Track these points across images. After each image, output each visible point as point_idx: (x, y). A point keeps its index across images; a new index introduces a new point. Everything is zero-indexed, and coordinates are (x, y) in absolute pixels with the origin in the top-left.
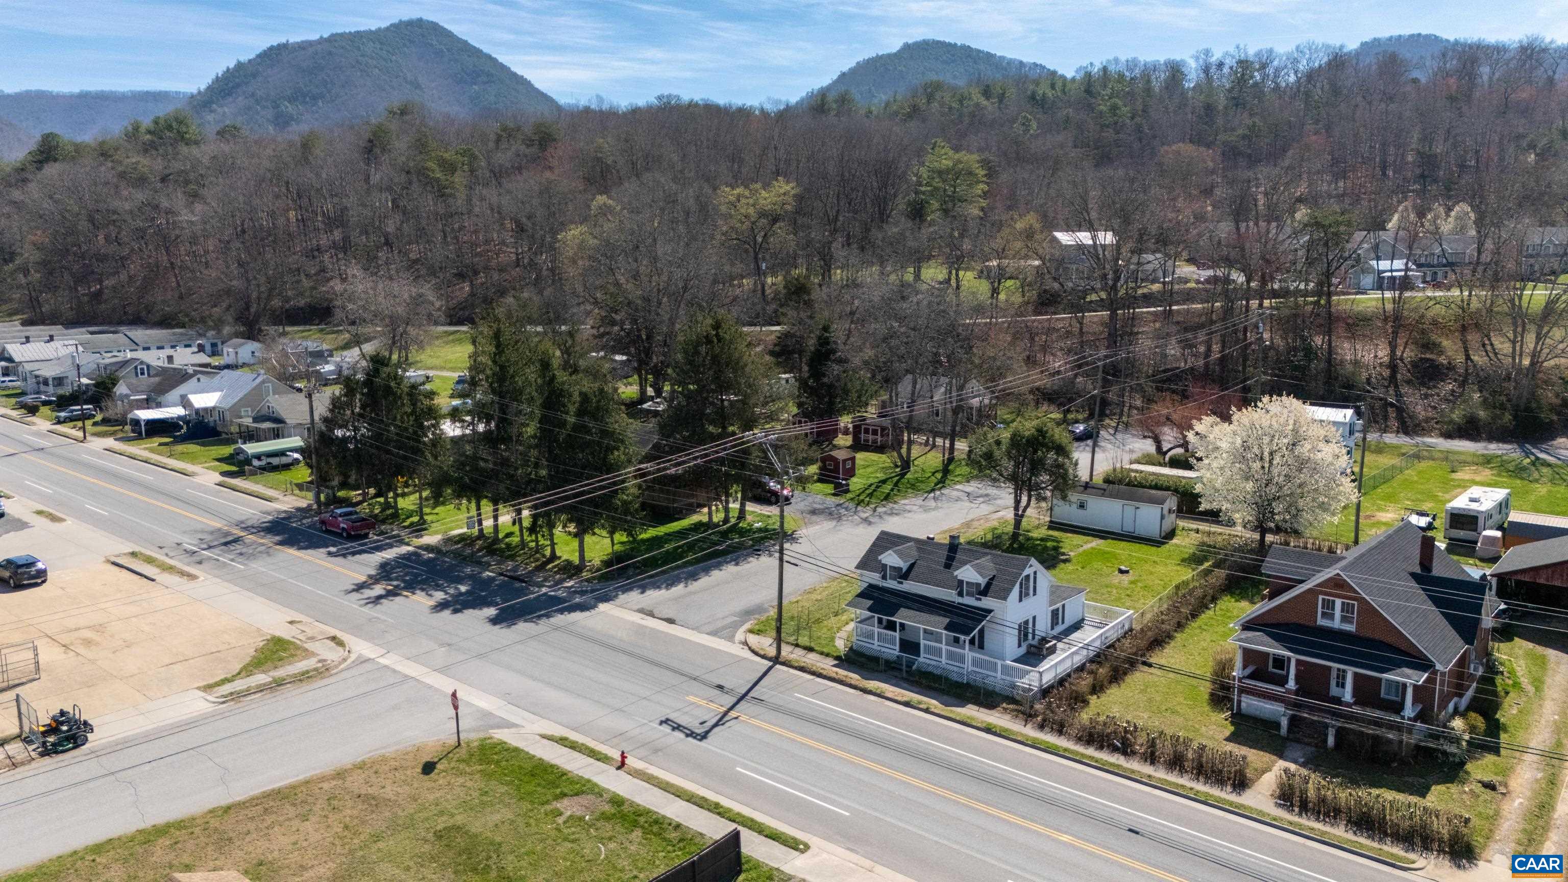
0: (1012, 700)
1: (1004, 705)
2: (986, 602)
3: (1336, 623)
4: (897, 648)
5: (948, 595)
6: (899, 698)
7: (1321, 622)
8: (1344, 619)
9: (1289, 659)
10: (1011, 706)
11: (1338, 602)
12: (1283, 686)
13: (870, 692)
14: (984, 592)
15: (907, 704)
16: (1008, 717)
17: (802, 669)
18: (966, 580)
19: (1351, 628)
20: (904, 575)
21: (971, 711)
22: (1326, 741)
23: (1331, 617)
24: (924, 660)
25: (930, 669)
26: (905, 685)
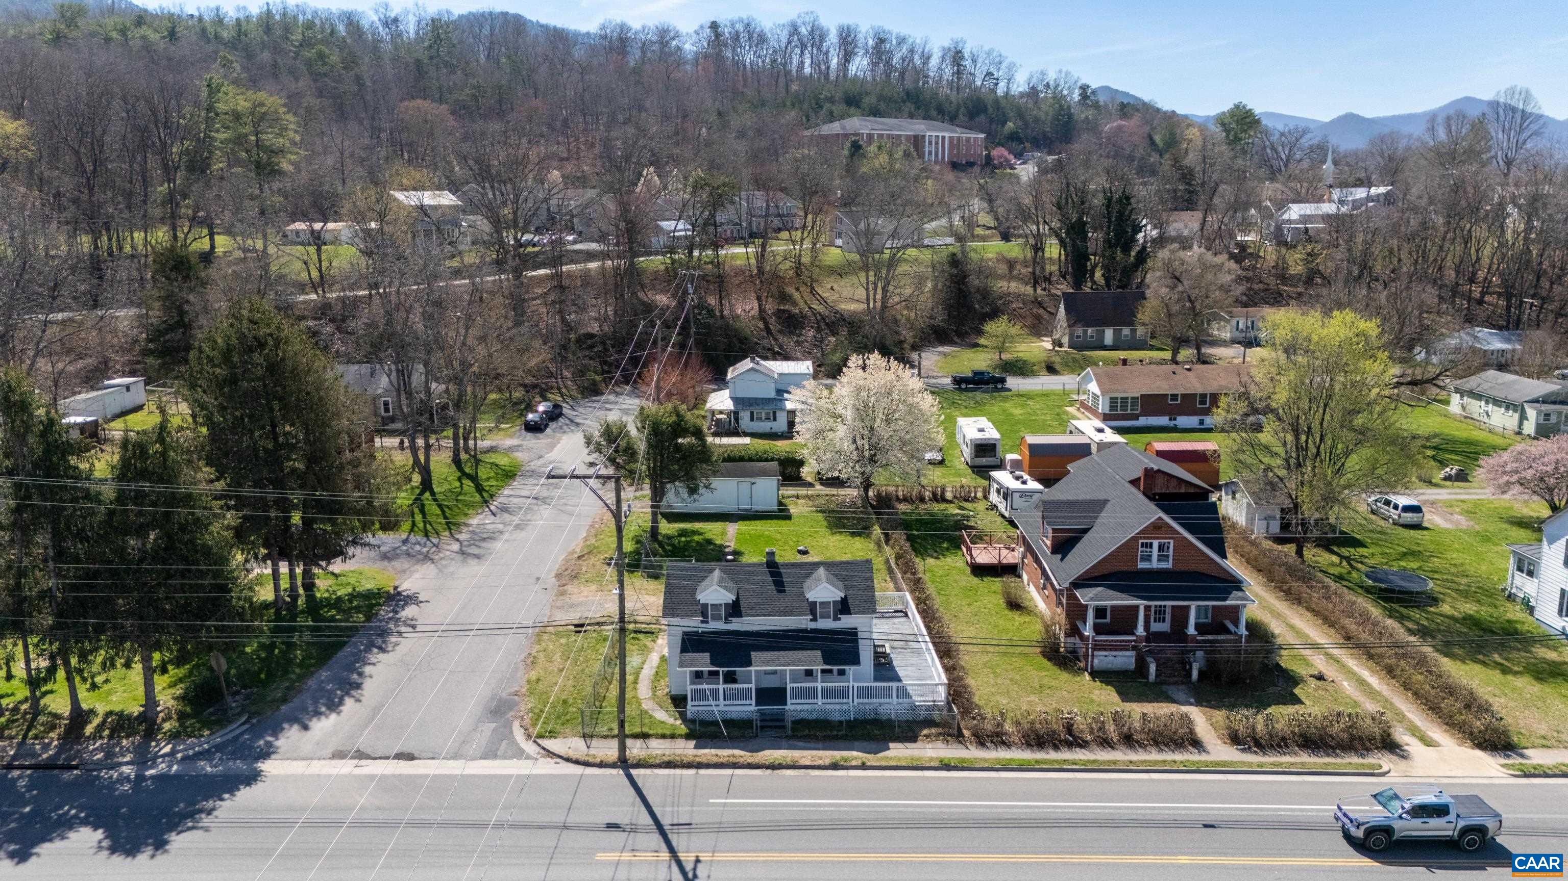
0: (929, 723)
1: (925, 732)
2: (846, 622)
3: (1155, 564)
4: (753, 702)
5: (802, 622)
6: (821, 762)
7: (1142, 565)
8: (1162, 558)
9: (1137, 607)
10: (933, 731)
11: (1156, 544)
12: (1133, 634)
13: (780, 767)
14: (844, 607)
15: (835, 766)
16: (939, 744)
17: (669, 765)
18: (818, 600)
19: (1168, 565)
20: (734, 609)
21: (897, 751)
22: (1190, 676)
23: (1148, 558)
24: (794, 707)
25: (804, 716)
26: (801, 744)
